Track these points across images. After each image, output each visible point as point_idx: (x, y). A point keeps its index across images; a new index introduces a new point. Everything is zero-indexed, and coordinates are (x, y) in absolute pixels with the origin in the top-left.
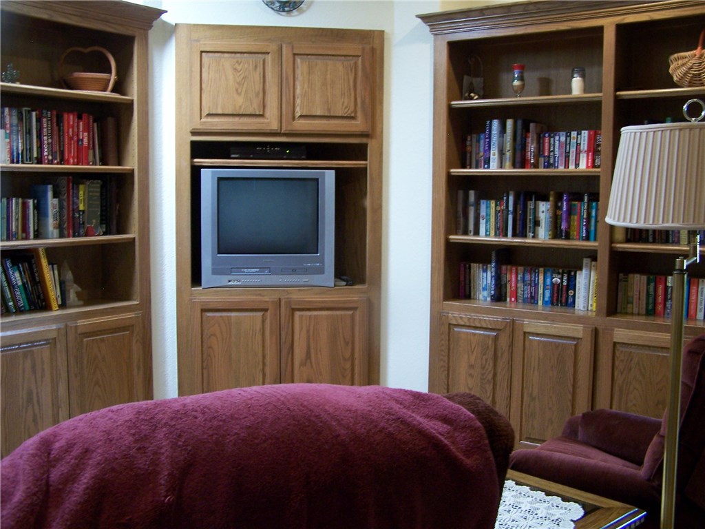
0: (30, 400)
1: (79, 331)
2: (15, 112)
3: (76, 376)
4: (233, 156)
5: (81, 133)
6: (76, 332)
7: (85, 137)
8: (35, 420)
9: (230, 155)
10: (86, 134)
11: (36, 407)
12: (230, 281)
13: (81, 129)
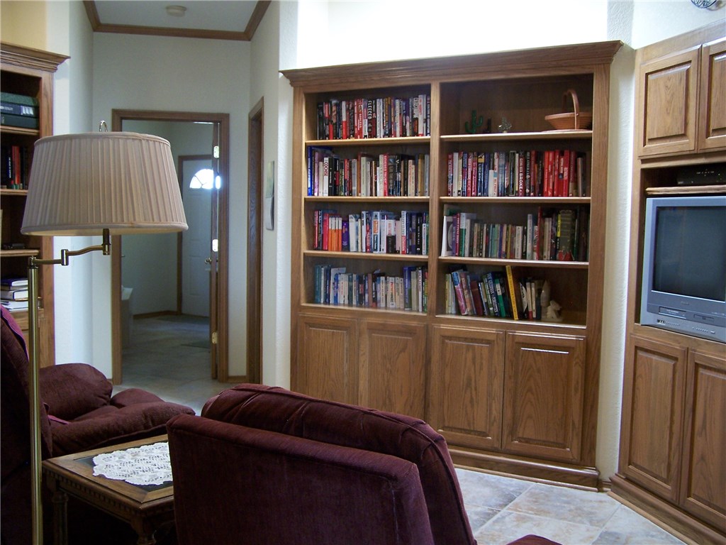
0: (469, 385)
1: (516, 340)
2: (503, 156)
3: (510, 377)
4: (679, 183)
5: (562, 168)
6: (513, 340)
7: (565, 171)
8: (472, 401)
9: (677, 183)
10: (566, 169)
11: (474, 393)
12: (659, 321)
13: (562, 165)
